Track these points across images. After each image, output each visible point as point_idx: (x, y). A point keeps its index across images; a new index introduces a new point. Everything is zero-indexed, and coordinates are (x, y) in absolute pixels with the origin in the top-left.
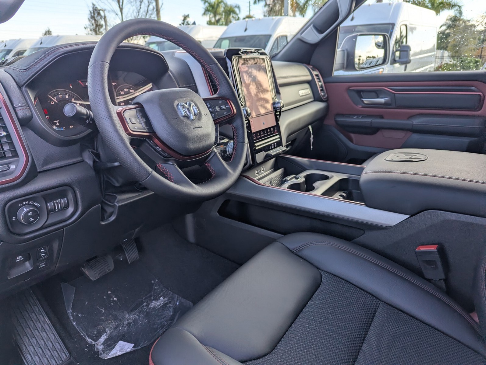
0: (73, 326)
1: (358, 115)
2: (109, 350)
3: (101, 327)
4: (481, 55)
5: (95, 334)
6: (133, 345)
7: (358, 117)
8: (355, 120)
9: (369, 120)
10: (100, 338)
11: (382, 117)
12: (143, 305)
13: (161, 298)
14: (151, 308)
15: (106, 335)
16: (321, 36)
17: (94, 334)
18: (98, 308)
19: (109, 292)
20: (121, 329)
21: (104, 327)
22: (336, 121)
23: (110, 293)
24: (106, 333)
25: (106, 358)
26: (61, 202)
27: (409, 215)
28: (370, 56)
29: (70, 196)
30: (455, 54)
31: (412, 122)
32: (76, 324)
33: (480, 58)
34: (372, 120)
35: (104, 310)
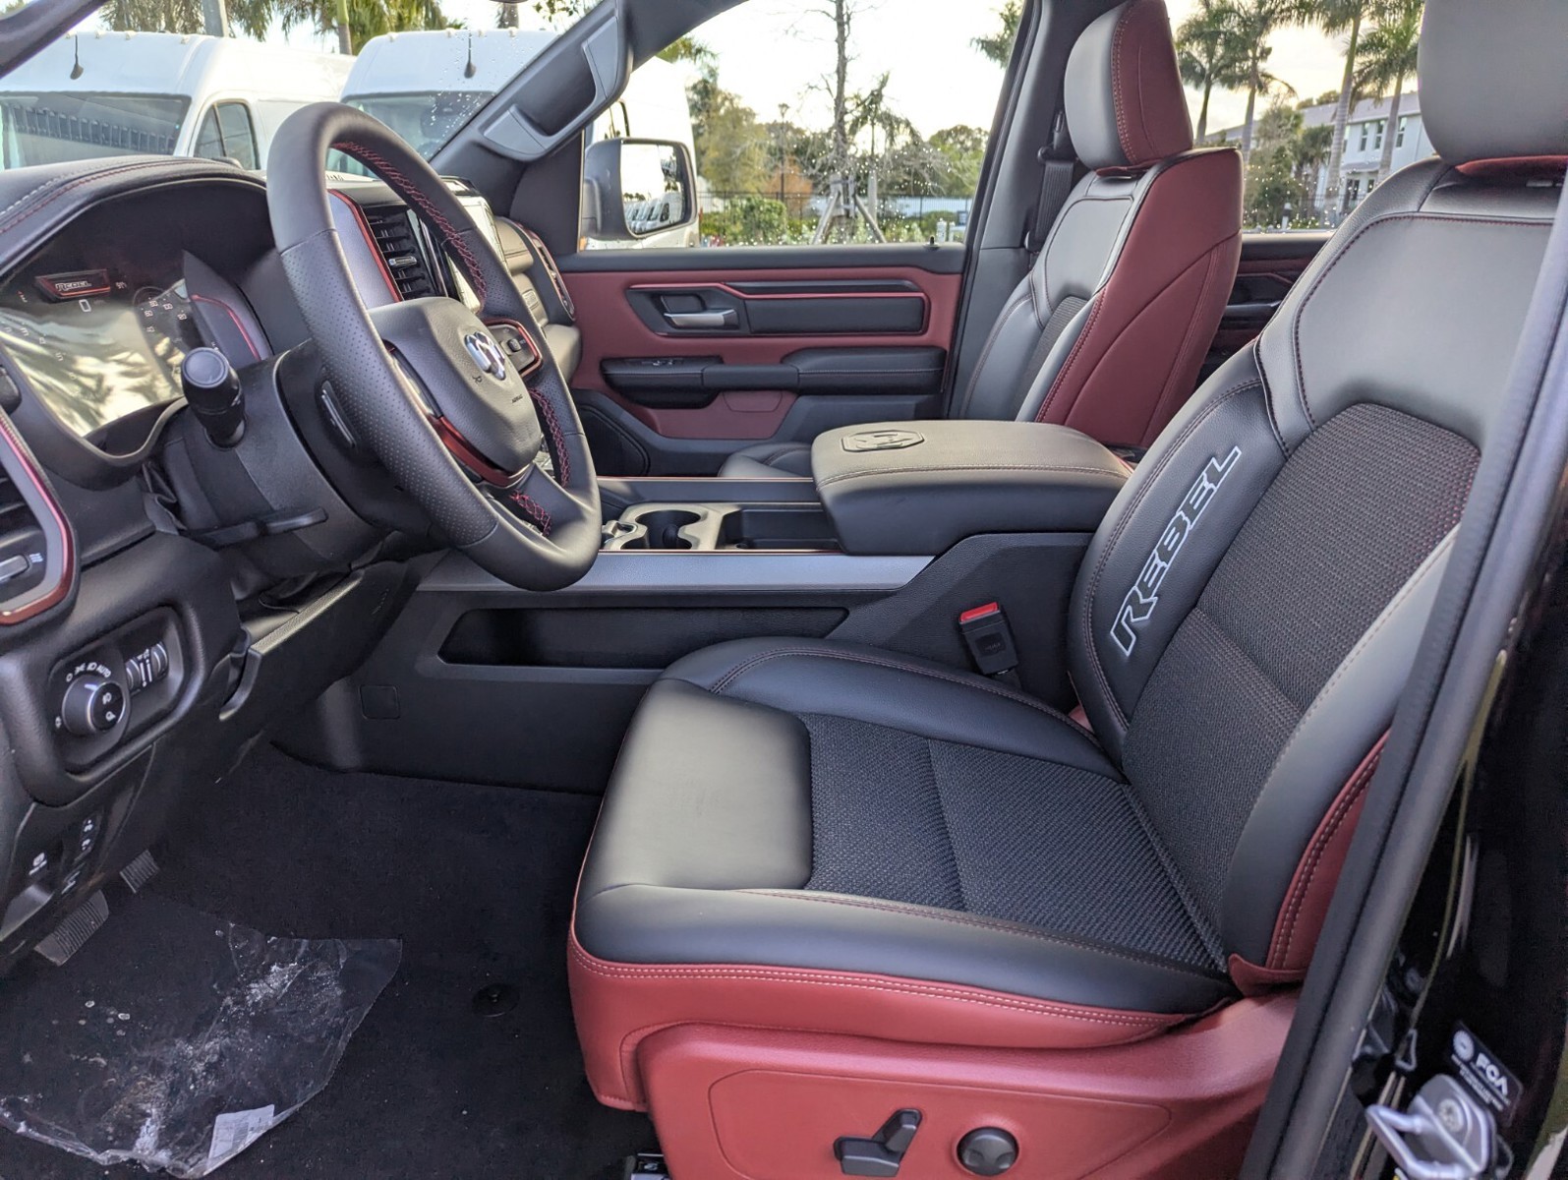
0: (24, 1137)
1: (664, 360)
2: (198, 1150)
3: (121, 1106)
4: (782, 194)
5: (111, 1135)
6: (271, 1108)
7: (665, 364)
8: (655, 371)
9: (693, 370)
10: (138, 1137)
11: (720, 360)
12: (224, 1005)
13: (274, 968)
14: (259, 1002)
15: (152, 1123)
16: (549, 142)
17: (108, 1134)
18: (77, 1060)
19: (91, 1004)
20: (195, 1088)
21: (130, 1106)
22: (608, 379)
23: (93, 1004)
24: (150, 1115)
25: (205, 1173)
26: (153, 659)
27: (931, 555)
28: (629, 193)
29: (173, 634)
30: (724, 185)
31: (794, 370)
32: (29, 1125)
33: (782, 199)
34: (702, 370)
35: (102, 1056)
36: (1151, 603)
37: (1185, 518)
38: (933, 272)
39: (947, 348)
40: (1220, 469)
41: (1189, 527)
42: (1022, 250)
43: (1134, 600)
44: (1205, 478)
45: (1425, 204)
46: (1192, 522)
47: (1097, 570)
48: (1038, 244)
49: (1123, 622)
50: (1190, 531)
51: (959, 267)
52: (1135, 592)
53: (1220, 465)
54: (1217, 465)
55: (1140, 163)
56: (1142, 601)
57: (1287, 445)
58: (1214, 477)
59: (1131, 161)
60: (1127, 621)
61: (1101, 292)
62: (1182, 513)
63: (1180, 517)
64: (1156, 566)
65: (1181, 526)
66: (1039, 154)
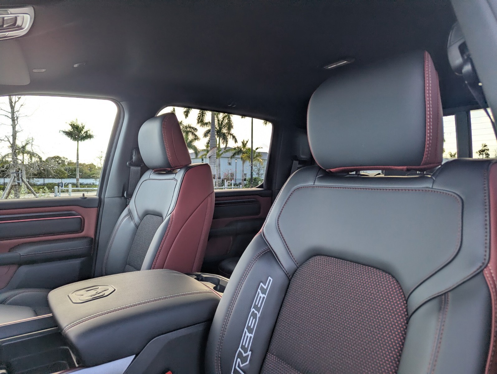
27: (133, 354)
31: (18, 254)
36: (248, 355)
37: (256, 312)
38: (85, 207)
39: (93, 237)
40: (265, 287)
41: (258, 315)
42: (123, 198)
43: (240, 356)
44: (260, 292)
45: (315, 182)
46: (259, 313)
47: (219, 343)
48: (130, 196)
49: (237, 367)
50: (259, 317)
51: (97, 205)
52: (240, 351)
53: (265, 285)
54: (263, 286)
55: (176, 167)
56: (244, 355)
57: (289, 274)
58: (264, 291)
59: (172, 166)
60: (239, 366)
61: (172, 213)
62: (254, 309)
63: (253, 311)
64: (247, 337)
65: (254, 315)
66: (128, 164)
